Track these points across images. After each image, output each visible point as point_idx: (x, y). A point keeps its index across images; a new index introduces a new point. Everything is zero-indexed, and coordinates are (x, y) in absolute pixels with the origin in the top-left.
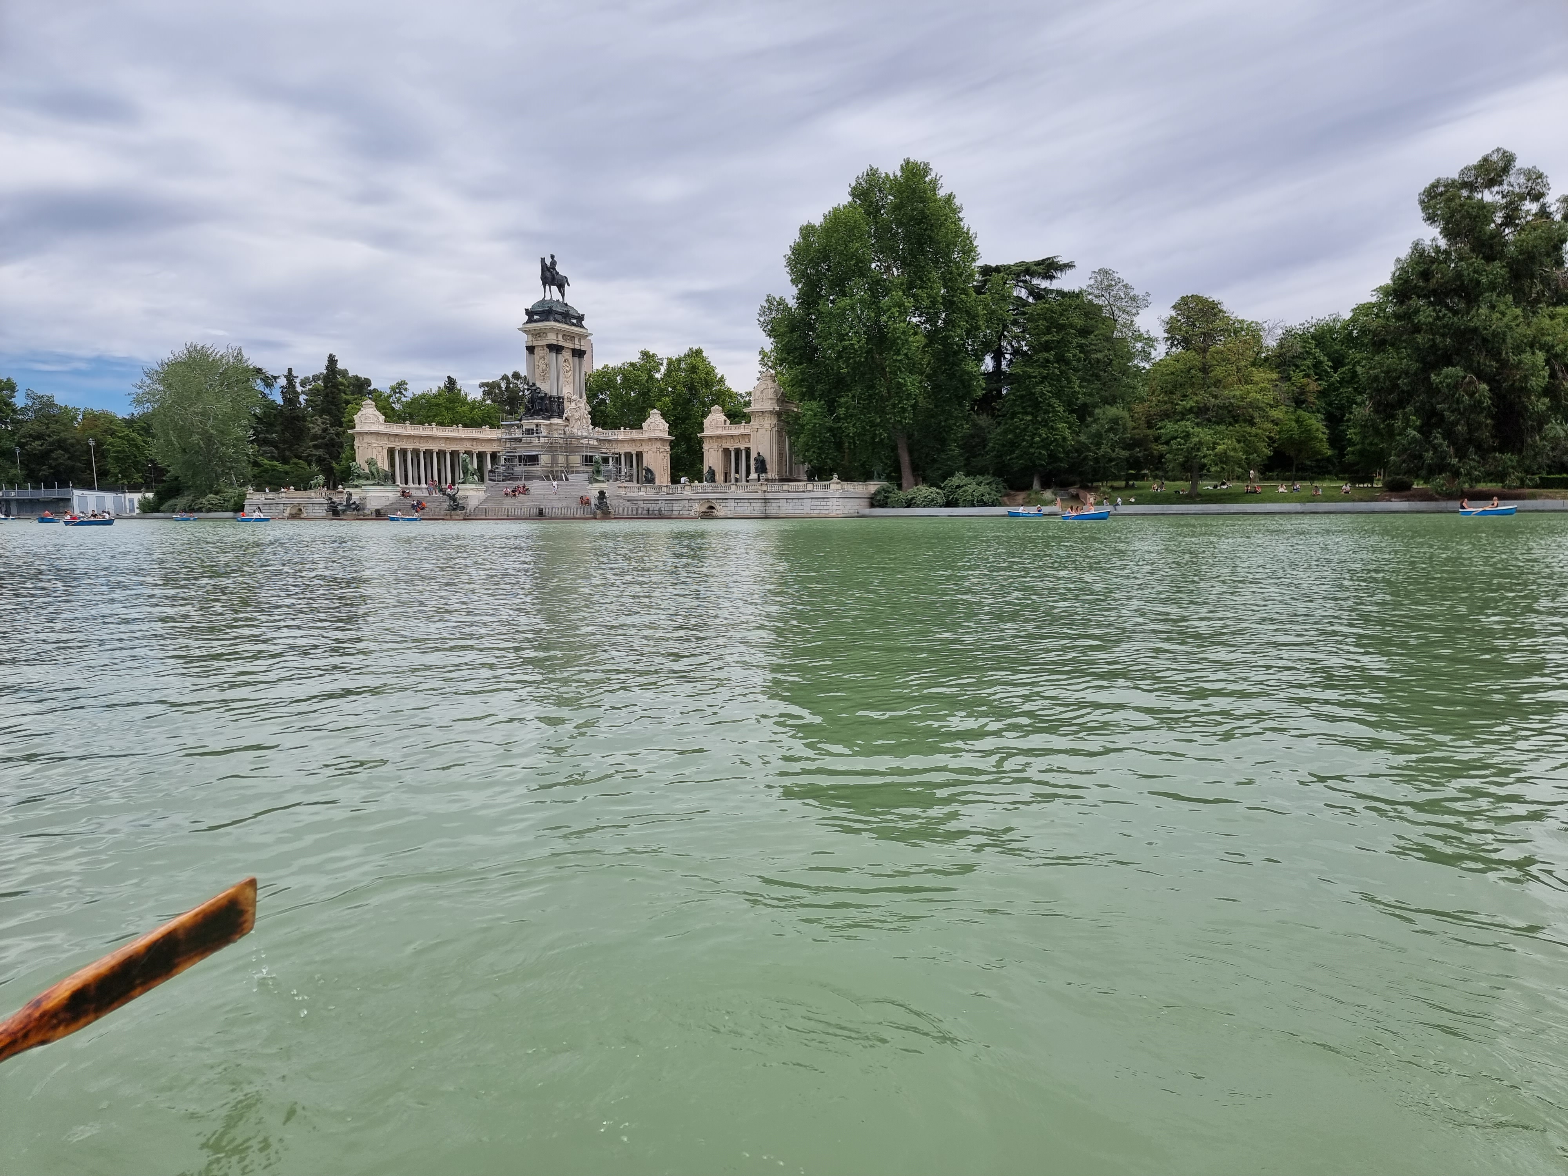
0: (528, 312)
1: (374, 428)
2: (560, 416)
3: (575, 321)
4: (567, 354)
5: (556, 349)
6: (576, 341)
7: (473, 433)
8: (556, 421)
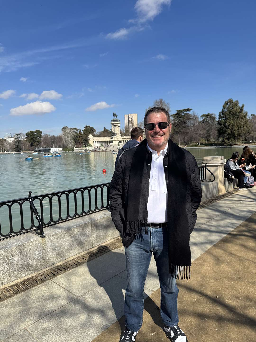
0: (112, 121)
1: (91, 138)
2: (116, 136)
5: (115, 126)
7: (106, 138)
8: (115, 137)
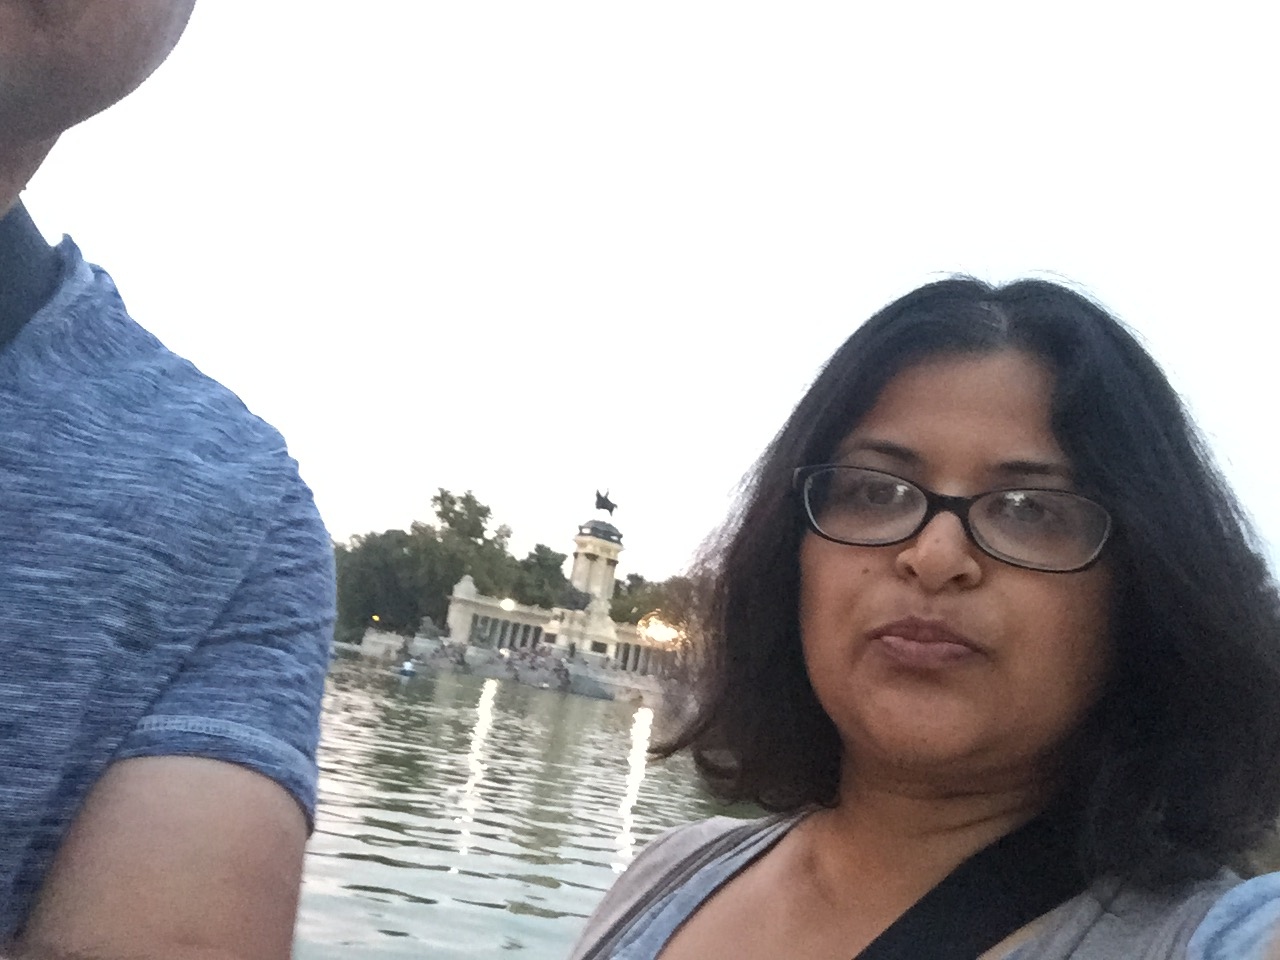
0: (581, 528)
2: (584, 609)
3: (615, 538)
4: (602, 564)
5: (592, 557)
6: (612, 553)
8: (580, 613)
